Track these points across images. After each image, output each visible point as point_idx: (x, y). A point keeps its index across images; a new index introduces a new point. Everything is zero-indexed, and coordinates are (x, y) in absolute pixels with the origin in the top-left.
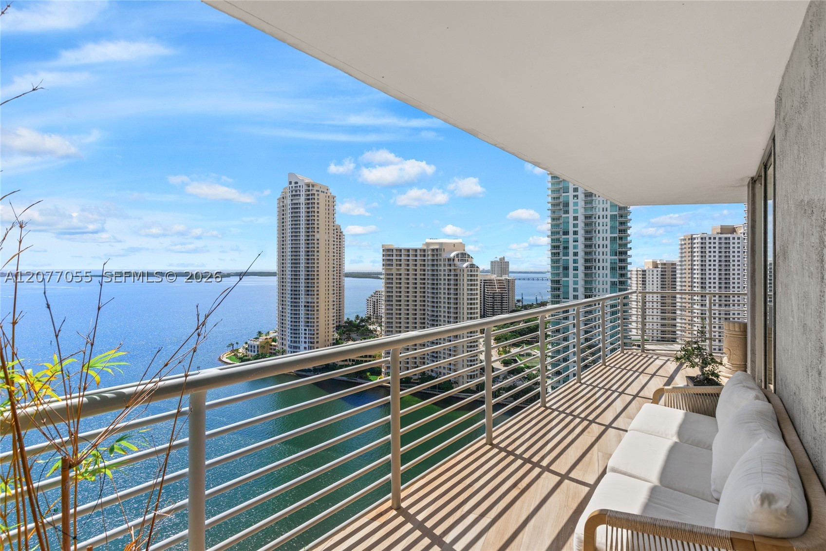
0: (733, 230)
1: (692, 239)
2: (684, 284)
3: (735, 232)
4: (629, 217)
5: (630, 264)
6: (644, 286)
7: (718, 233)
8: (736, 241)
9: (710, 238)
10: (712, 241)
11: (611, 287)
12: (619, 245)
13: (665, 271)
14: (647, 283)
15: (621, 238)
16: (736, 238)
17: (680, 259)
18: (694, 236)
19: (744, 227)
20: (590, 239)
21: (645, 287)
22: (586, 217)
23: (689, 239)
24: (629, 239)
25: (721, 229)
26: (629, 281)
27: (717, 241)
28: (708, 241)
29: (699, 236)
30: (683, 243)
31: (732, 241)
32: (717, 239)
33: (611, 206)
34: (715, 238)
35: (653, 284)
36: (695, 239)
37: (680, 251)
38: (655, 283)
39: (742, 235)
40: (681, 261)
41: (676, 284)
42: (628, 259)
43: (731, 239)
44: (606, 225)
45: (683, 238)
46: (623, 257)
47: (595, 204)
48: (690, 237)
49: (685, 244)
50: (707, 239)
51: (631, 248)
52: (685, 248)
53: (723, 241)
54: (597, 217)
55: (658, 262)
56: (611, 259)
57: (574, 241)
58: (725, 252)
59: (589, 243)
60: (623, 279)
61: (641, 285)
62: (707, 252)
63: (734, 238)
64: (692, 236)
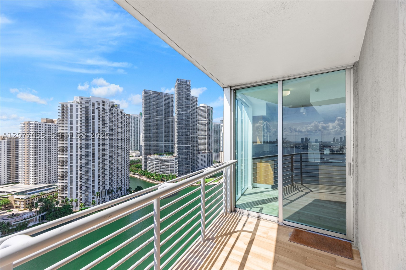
0: (52, 121)
1: (29, 124)
2: (24, 149)
3: (54, 122)
7: (44, 122)
8: (54, 127)
9: (40, 124)
10: (41, 126)
13: (11, 142)
16: (54, 125)
18: (30, 123)
19: (58, 120)
23: (27, 124)
25: (46, 120)
27: (44, 126)
28: (39, 126)
29: (33, 122)
30: (23, 126)
31: (52, 127)
32: (44, 125)
34: (43, 125)
36: (31, 124)
37: (21, 130)
39: (57, 124)
41: (18, 149)
43: (51, 125)
45: (23, 123)
48: (28, 123)
49: (25, 126)
50: (38, 124)
52: (25, 129)
53: (47, 126)
55: (5, 137)
58: (48, 132)
62: (39, 132)
63: (53, 125)
64: (29, 122)
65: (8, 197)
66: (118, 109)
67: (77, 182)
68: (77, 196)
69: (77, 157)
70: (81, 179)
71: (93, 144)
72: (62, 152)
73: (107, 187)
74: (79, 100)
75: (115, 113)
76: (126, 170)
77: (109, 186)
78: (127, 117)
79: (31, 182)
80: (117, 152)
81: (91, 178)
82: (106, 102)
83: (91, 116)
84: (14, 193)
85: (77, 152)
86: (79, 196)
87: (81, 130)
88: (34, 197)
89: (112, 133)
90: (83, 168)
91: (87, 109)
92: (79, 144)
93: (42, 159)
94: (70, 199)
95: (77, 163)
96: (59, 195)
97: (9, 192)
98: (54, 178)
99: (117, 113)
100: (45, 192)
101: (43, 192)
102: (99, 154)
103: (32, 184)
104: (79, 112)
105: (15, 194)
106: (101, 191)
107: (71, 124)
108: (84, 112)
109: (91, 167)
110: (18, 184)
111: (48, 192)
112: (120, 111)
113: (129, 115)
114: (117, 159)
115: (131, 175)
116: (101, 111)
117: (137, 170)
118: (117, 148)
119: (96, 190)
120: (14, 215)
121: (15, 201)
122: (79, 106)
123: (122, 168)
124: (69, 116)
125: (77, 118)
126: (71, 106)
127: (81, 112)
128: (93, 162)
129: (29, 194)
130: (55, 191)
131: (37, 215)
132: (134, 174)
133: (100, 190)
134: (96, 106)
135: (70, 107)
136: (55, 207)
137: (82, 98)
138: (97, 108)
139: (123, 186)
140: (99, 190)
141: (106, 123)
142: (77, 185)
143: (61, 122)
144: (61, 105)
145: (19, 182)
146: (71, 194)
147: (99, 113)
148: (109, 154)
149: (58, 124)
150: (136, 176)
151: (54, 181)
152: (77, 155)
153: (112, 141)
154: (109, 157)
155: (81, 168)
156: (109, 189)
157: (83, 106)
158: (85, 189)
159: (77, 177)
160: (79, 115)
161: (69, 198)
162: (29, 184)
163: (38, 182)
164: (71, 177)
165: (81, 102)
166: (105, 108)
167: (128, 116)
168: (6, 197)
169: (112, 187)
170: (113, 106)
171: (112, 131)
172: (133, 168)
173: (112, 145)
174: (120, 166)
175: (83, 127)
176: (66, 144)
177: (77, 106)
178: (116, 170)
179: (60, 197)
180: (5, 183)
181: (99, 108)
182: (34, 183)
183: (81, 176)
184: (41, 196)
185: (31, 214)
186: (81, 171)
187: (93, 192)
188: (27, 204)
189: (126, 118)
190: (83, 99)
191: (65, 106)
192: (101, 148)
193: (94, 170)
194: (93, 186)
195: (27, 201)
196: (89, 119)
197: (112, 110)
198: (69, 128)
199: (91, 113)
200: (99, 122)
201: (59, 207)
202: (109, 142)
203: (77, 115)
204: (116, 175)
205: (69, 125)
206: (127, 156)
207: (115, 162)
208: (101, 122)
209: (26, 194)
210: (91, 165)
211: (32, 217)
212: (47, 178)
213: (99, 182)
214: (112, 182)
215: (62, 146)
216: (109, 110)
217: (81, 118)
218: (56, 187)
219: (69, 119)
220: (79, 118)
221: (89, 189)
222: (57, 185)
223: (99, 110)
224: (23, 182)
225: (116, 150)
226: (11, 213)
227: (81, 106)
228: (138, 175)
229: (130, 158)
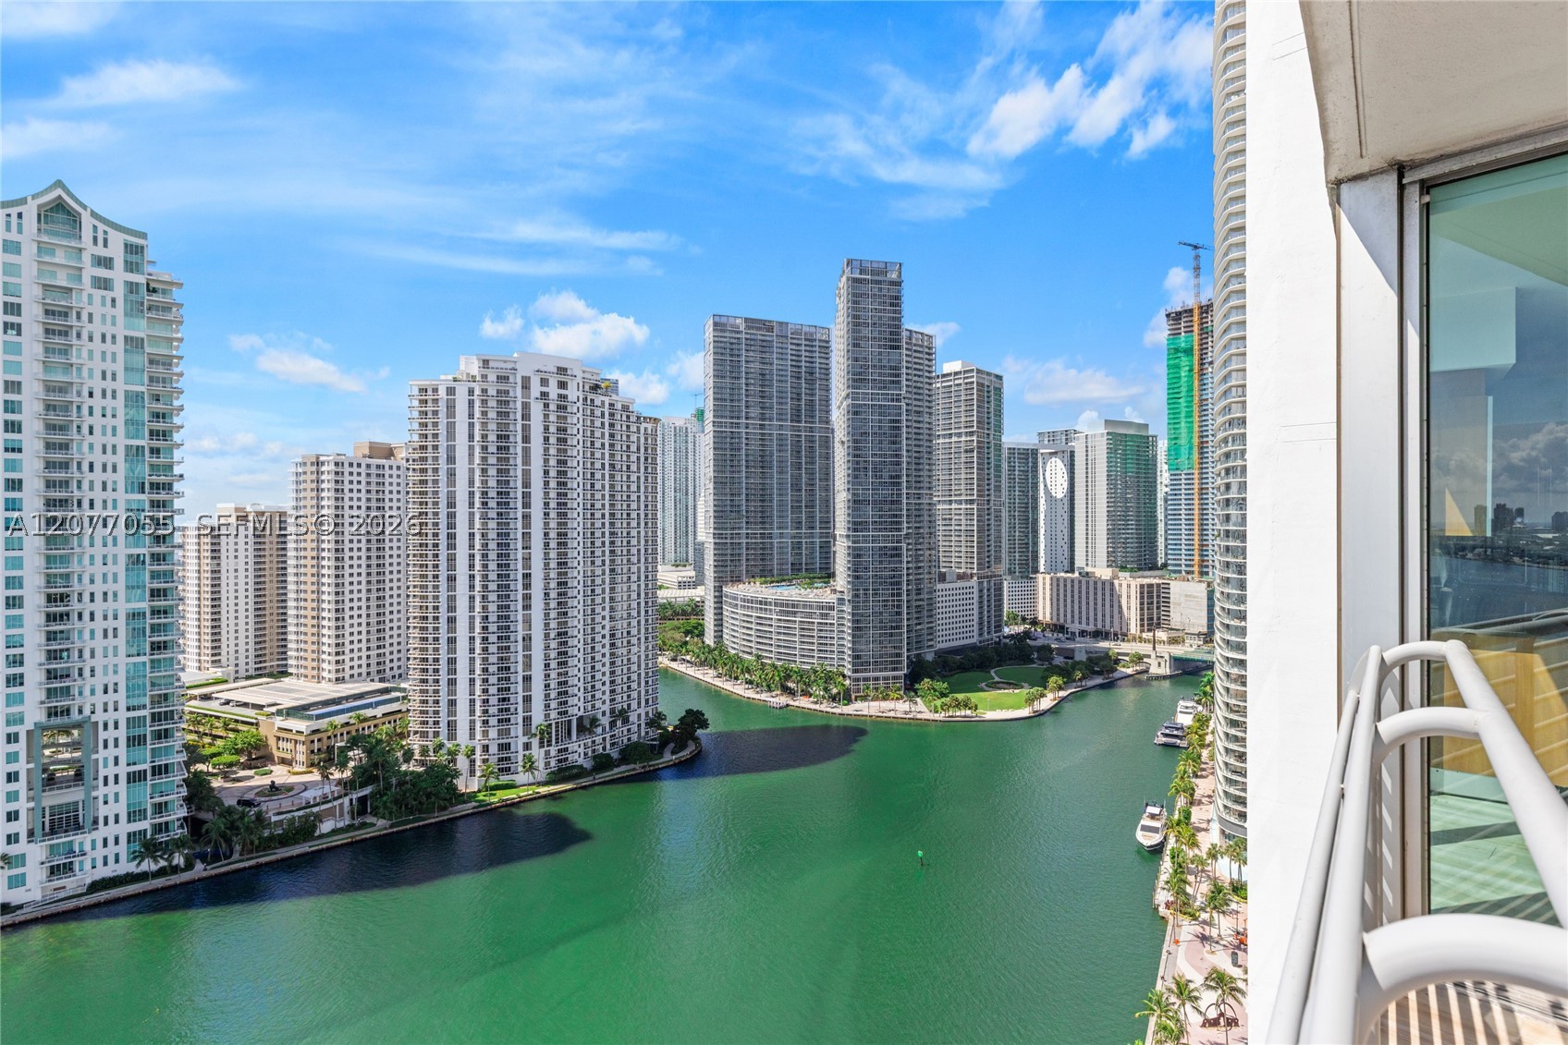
0: (390, 453)
1: (318, 463)
2: (302, 553)
3: (393, 455)
4: (176, 403)
5: (181, 512)
6: (216, 562)
7: (364, 456)
8: (395, 472)
9: (351, 465)
10: (355, 470)
11: (127, 570)
12: (152, 466)
14: (223, 554)
15: (155, 451)
16: (395, 468)
17: (294, 504)
18: (322, 459)
19: (407, 449)
20: (65, 446)
21: (219, 564)
22: (49, 387)
23: (312, 464)
24: (177, 454)
25: (370, 448)
26: (178, 553)
27: (363, 470)
28: (347, 469)
29: (331, 458)
30: (300, 470)
31: (387, 472)
32: (363, 466)
33: (126, 369)
34: (359, 465)
35: (236, 557)
36: (323, 463)
37: (294, 487)
38: (241, 554)
39: (404, 461)
40: (296, 508)
41: (285, 555)
42: (176, 501)
43: (387, 467)
44: (114, 416)
45: (300, 460)
46: (162, 496)
47: (79, 357)
48: (314, 460)
49: (305, 473)
50: (346, 465)
51: (181, 476)
52: (305, 481)
53: (374, 471)
54: (85, 393)
55: (249, 509)
56: (128, 501)
57: (6, 450)
58: (377, 492)
59: (58, 456)
60: (162, 549)
61: (209, 561)
62: (346, 491)
63: (391, 467)
64: (318, 458)
65: (257, 724)
66: (614, 397)
67: (472, 681)
68: (472, 736)
69: (472, 587)
70: (485, 670)
71: (526, 536)
72: (421, 566)
73: (577, 707)
74: (475, 369)
75: (603, 415)
76: (643, 640)
77: (581, 704)
78: (646, 429)
79: (325, 674)
80: (612, 571)
81: (520, 668)
82: (569, 372)
83: (519, 428)
84: (273, 709)
85: (472, 566)
86: (478, 736)
87: (482, 482)
88: (336, 727)
89: (593, 495)
90: (490, 630)
91: (504, 400)
92: (478, 537)
93: (357, 588)
94: (449, 745)
95: (472, 608)
96: (413, 727)
97: (260, 707)
98: (395, 664)
99: (612, 415)
100: (369, 713)
101: (362, 712)
102: (547, 578)
103: (330, 680)
104: (477, 414)
105: (279, 713)
106: (553, 722)
107: (451, 459)
108: (492, 415)
109: (520, 627)
110: (286, 680)
111: (379, 711)
112: (620, 407)
113: (655, 419)
114: (612, 599)
115: (664, 661)
116: (553, 407)
117: (686, 643)
118: (612, 552)
119: (538, 718)
120: (277, 789)
121: (278, 738)
122: (477, 392)
123: (629, 633)
124: (442, 430)
125: (471, 437)
126: (451, 391)
127: (484, 414)
128: (527, 607)
129: (319, 717)
130: (400, 711)
131: (346, 795)
132: (674, 660)
133: (552, 716)
134: (536, 389)
135: (445, 397)
136: (399, 771)
137: (488, 361)
138: (539, 396)
139: (634, 705)
140: (547, 716)
141: (569, 453)
142: (472, 693)
143: (416, 456)
144: (416, 392)
145: (290, 670)
146: (452, 726)
147: (546, 416)
148: (580, 578)
149: (408, 460)
150: (681, 668)
151: (396, 672)
152: (472, 577)
153: (593, 524)
154: (580, 587)
155: (485, 628)
156: (581, 713)
157: (492, 391)
158: (501, 711)
159: (472, 660)
160: (477, 427)
161: (446, 742)
162: (319, 679)
163: (347, 677)
164: (452, 661)
165: (484, 377)
166: (565, 397)
167: (649, 426)
168: (252, 724)
169: (593, 706)
170: (595, 388)
171: (593, 485)
172: (670, 634)
173: (593, 543)
174: (621, 625)
175: (492, 471)
176: (435, 535)
177: (471, 392)
178: (607, 641)
179: (416, 733)
180: (249, 674)
181: (544, 395)
182: (333, 676)
183: (485, 660)
184: (356, 727)
185: (327, 789)
186: (485, 639)
187: (527, 720)
188: (312, 752)
189: (642, 431)
190: (491, 364)
191: (430, 392)
192: (553, 554)
193: (530, 639)
194: (527, 699)
195: (313, 742)
196: (511, 439)
197: (592, 401)
198: (443, 476)
199: (519, 416)
200: (546, 450)
201: (413, 772)
202: (580, 529)
203: (471, 425)
204: (607, 660)
205: (443, 466)
206: (647, 585)
207: (604, 609)
208: (553, 451)
209: (310, 718)
210: (520, 618)
211: (330, 801)
212: (373, 661)
213: (547, 686)
214: (593, 687)
215: (421, 545)
216: (580, 404)
217: (484, 437)
218: (404, 698)
219: (443, 443)
220: (477, 437)
221: (512, 710)
222: (404, 690)
223: (546, 406)
224: (302, 671)
225: (607, 562)
226: (266, 781)
227: (484, 391)
228: (688, 662)
229: (660, 593)
